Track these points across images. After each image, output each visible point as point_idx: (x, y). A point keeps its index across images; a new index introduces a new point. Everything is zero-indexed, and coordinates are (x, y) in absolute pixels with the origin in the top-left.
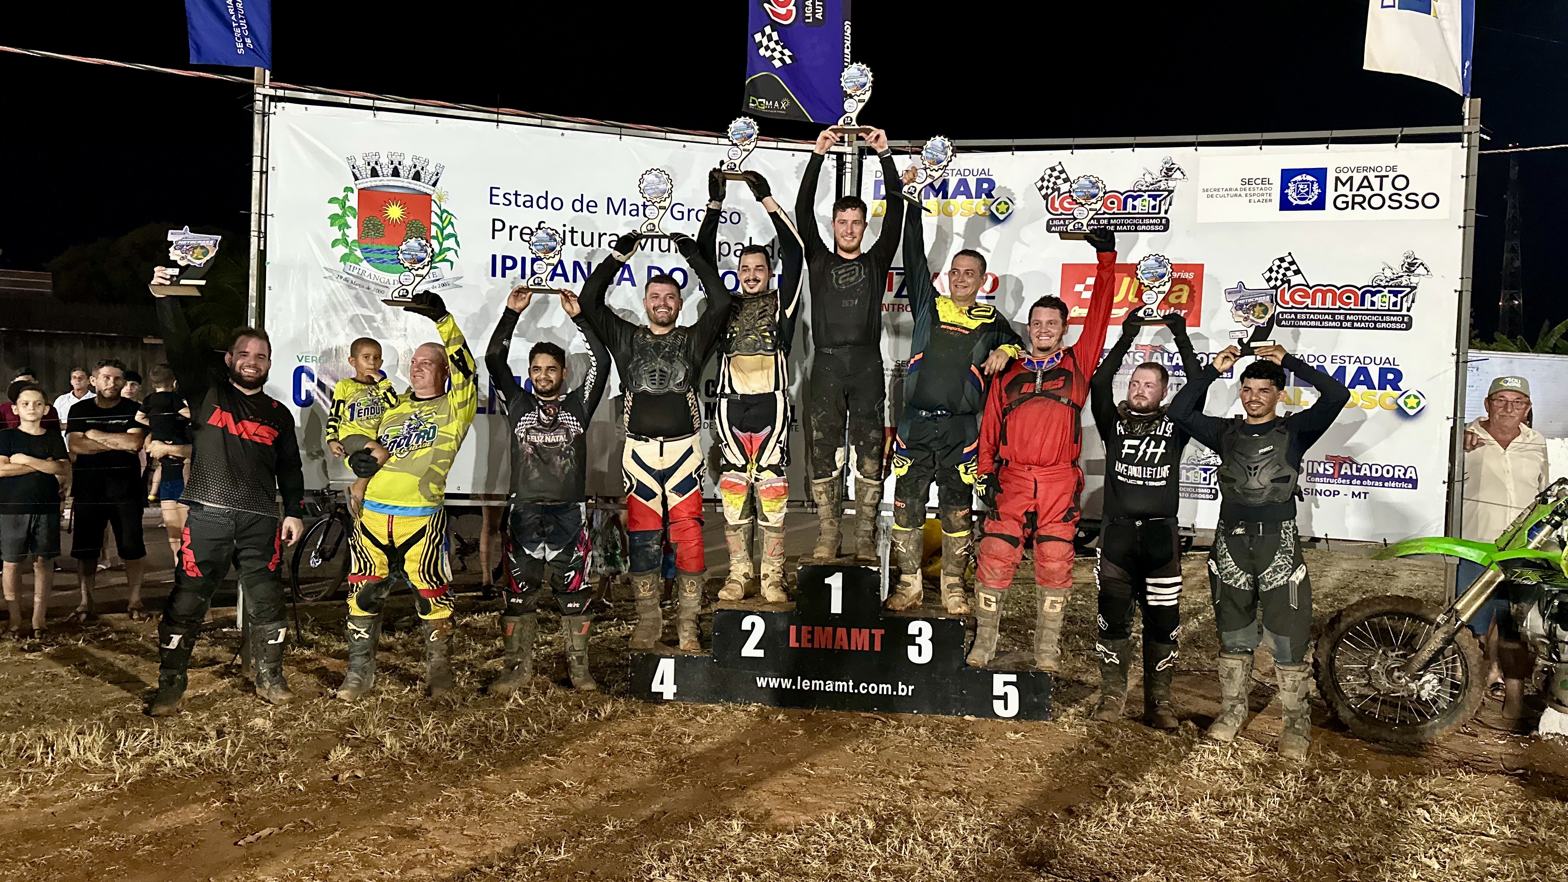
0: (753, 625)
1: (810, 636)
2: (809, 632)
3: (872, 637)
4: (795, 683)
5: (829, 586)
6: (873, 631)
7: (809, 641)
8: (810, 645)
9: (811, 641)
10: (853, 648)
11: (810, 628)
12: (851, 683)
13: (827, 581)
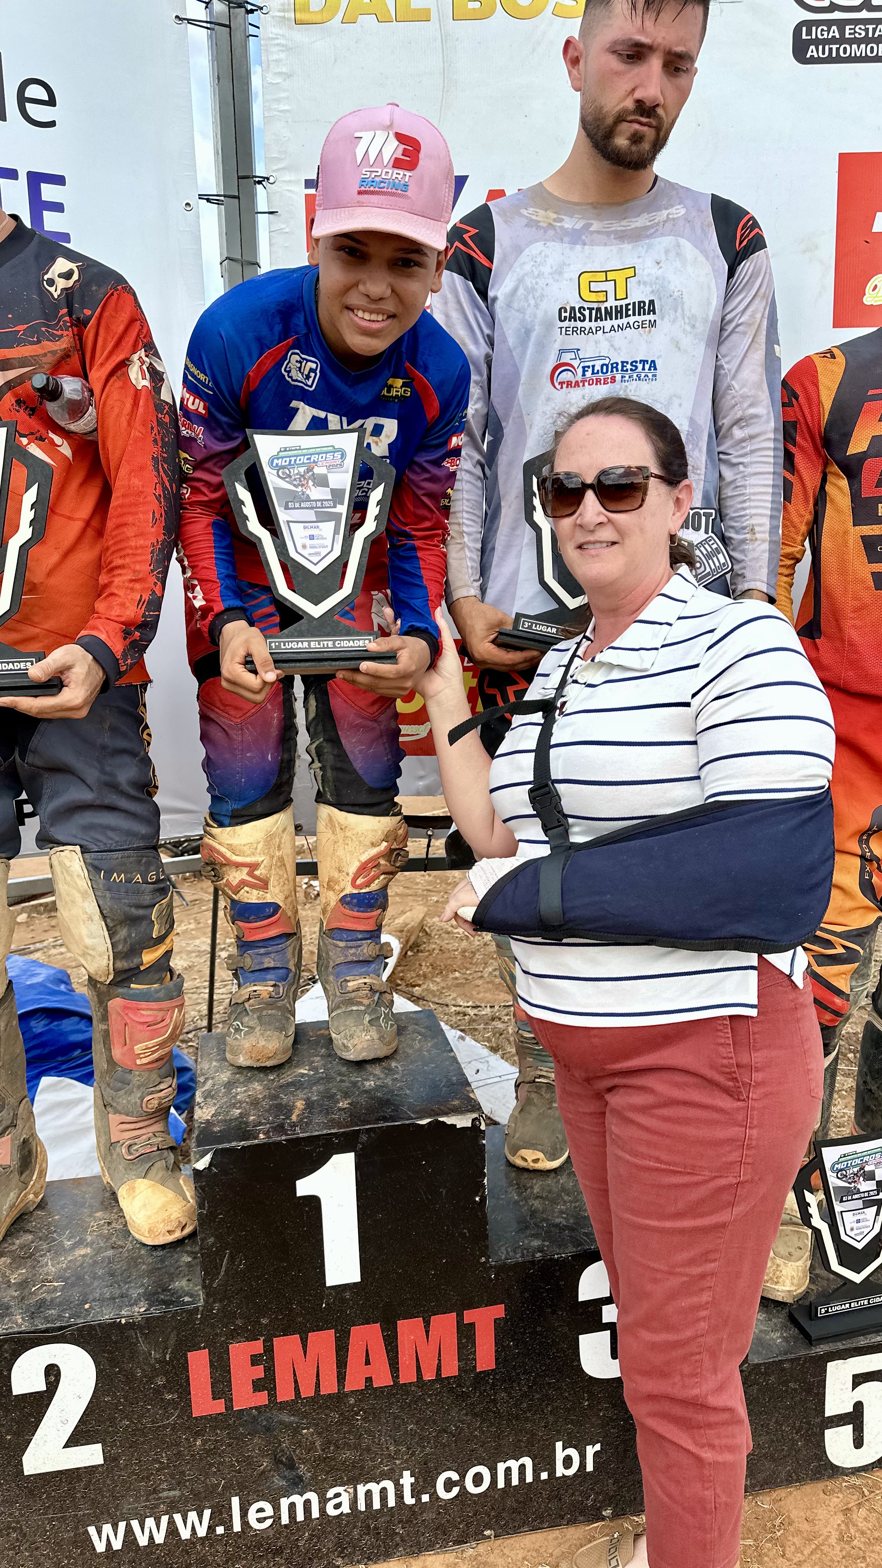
0: (53, 1373)
1: (259, 1372)
2: (255, 1360)
3: (466, 1333)
4: (221, 1515)
5: (314, 1202)
6: (469, 1316)
7: (258, 1386)
8: (262, 1398)
9: (266, 1384)
10: (407, 1376)
11: (258, 1346)
12: (407, 1480)
13: (304, 1187)
